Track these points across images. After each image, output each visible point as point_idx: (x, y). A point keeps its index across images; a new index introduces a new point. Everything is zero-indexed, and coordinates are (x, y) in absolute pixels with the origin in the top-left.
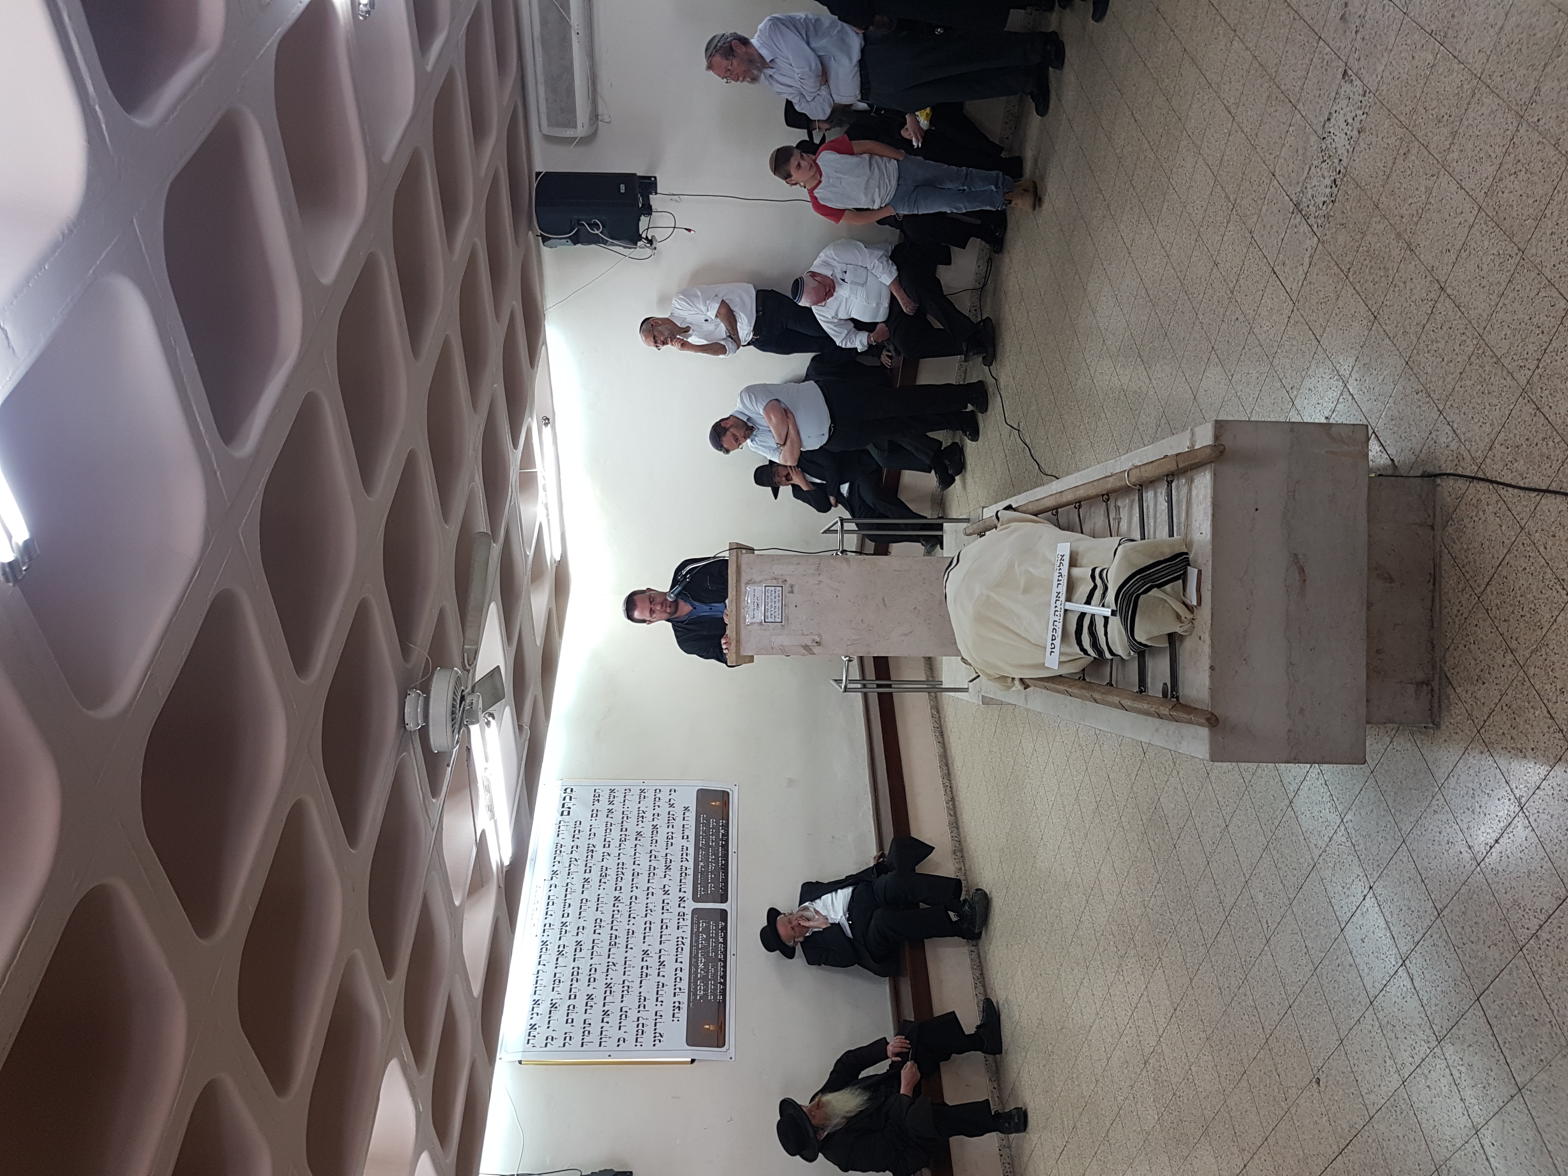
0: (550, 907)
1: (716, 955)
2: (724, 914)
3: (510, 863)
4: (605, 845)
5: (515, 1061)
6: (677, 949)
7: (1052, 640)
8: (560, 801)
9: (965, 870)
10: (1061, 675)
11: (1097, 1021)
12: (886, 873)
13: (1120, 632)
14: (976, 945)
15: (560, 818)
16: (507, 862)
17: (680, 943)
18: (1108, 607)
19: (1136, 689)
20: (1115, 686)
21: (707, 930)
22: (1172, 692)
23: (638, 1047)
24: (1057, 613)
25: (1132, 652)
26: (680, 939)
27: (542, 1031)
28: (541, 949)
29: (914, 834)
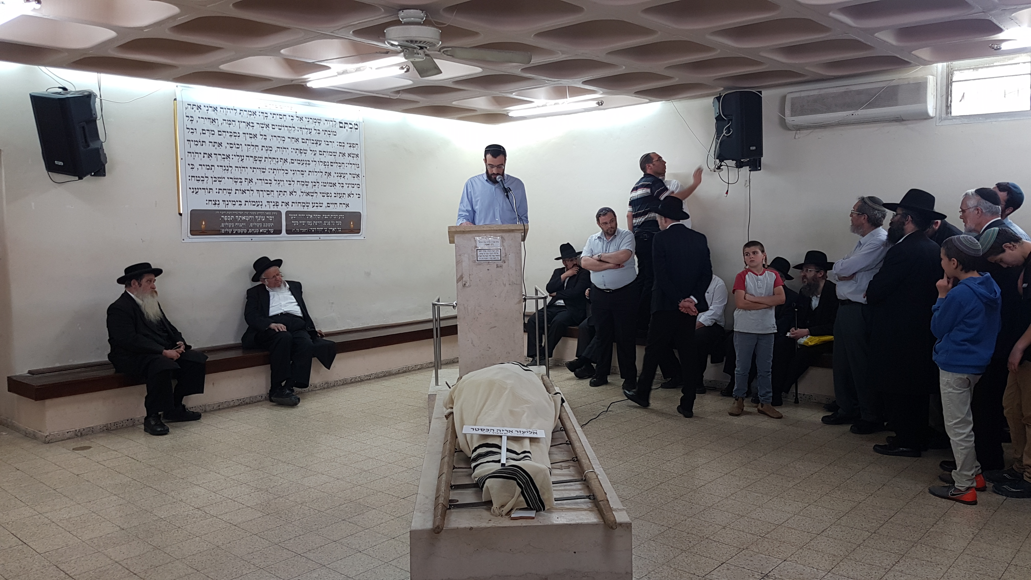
0: (278, 117)
1: (251, 228)
2: (279, 232)
3: (309, 88)
4: (321, 151)
5: (176, 96)
6: (254, 202)
7: (481, 429)
8: (349, 121)
9: (315, 390)
10: (457, 437)
11: (223, 477)
12: (311, 338)
13: (490, 470)
14: (266, 399)
15: (337, 121)
16: (309, 85)
17: (258, 203)
18: (507, 462)
19: (453, 484)
20: (453, 471)
21: (267, 221)
22: (453, 505)
23: (188, 178)
24: (499, 431)
25: (477, 479)
26: (261, 203)
27: (196, 114)
28: (250, 111)
29: (337, 356)
